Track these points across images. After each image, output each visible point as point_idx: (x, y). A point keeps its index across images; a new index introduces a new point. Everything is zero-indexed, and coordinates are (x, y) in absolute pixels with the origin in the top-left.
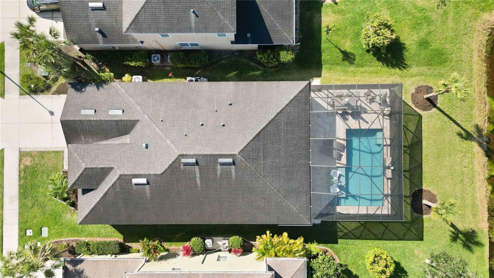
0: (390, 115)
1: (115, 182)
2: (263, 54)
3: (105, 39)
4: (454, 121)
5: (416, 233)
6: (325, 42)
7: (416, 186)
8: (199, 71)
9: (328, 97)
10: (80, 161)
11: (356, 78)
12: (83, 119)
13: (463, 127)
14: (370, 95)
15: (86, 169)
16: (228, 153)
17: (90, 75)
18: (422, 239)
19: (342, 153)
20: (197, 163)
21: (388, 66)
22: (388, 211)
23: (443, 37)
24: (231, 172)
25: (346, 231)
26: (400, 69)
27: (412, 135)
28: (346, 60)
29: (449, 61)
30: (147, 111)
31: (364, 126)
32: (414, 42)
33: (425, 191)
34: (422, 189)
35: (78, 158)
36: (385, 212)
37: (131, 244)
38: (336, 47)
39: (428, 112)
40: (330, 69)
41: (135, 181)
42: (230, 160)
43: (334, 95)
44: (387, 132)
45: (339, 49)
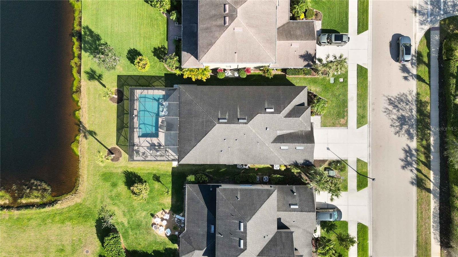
0: (134, 145)
1: (283, 110)
2: (204, 180)
3: (292, 189)
4: (98, 141)
5: (122, 80)
6: (169, 187)
7: (120, 106)
8: (242, 172)
9: (168, 156)
10: (302, 121)
11: (152, 166)
12: (302, 144)
13: (93, 138)
14: (145, 156)
15: (299, 117)
16: (222, 125)
17: (305, 171)
18: (118, 76)
19: (161, 124)
20: (238, 119)
21: (135, 173)
22: (136, 91)
23: (104, 189)
24: (221, 114)
25: (160, 80)
26: (128, 171)
27: (122, 134)
28: (158, 177)
29: (101, 175)
30: (267, 148)
31: (149, 139)
32: (120, 186)
33: (116, 103)
34: (117, 103)
35: (304, 123)
36: (138, 91)
37: (281, 74)
38: (163, 184)
39: (113, 147)
40: (167, 172)
41: (272, 110)
42: (221, 121)
43: (166, 157)
44: (136, 135)
45: (161, 183)
